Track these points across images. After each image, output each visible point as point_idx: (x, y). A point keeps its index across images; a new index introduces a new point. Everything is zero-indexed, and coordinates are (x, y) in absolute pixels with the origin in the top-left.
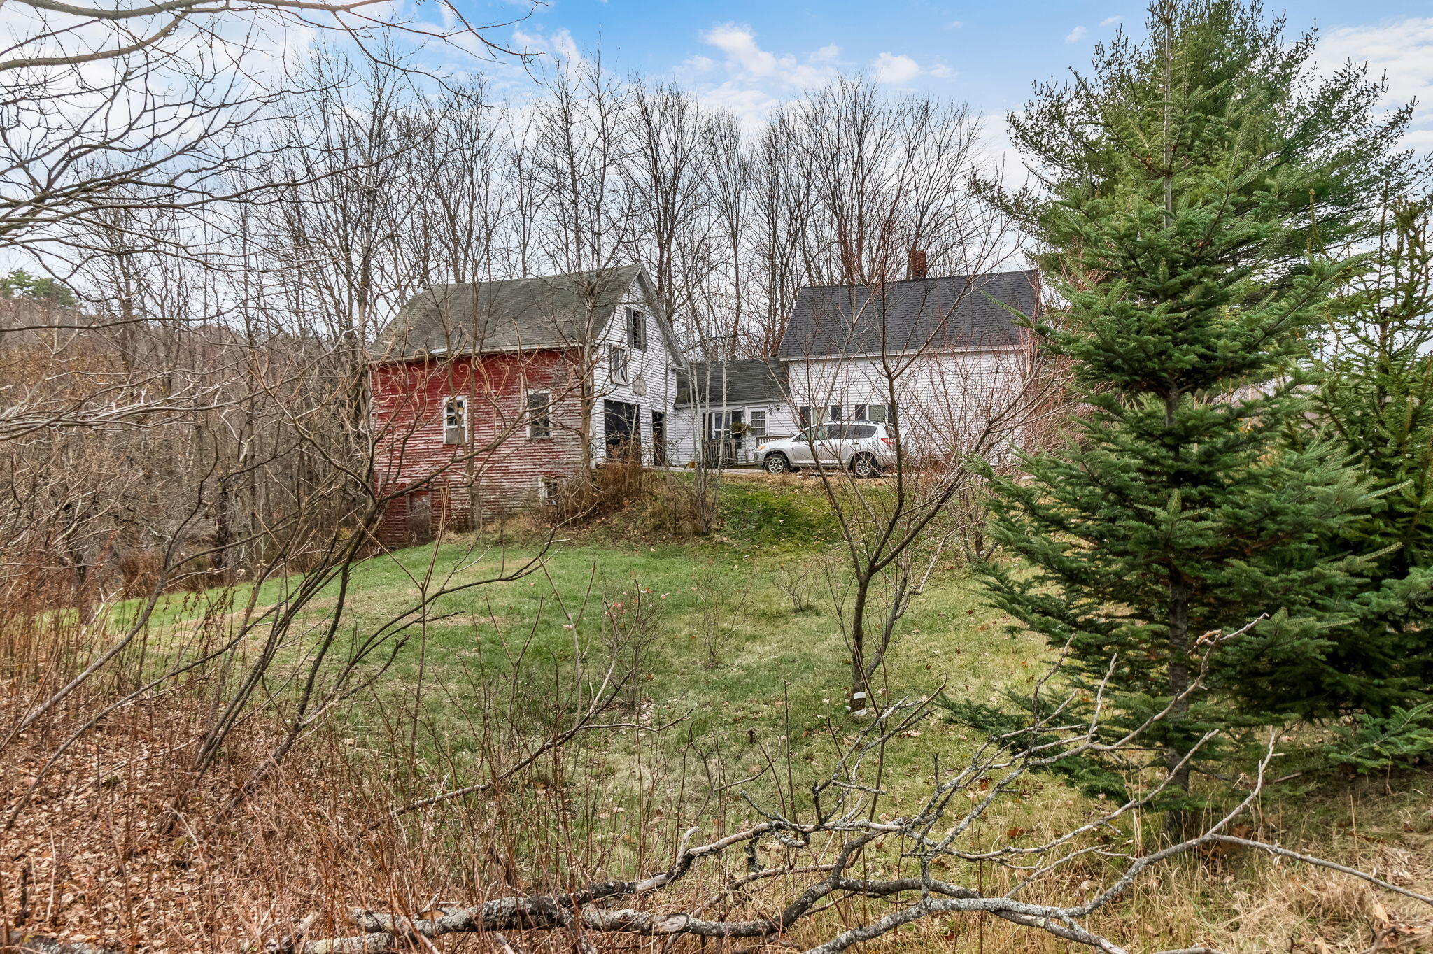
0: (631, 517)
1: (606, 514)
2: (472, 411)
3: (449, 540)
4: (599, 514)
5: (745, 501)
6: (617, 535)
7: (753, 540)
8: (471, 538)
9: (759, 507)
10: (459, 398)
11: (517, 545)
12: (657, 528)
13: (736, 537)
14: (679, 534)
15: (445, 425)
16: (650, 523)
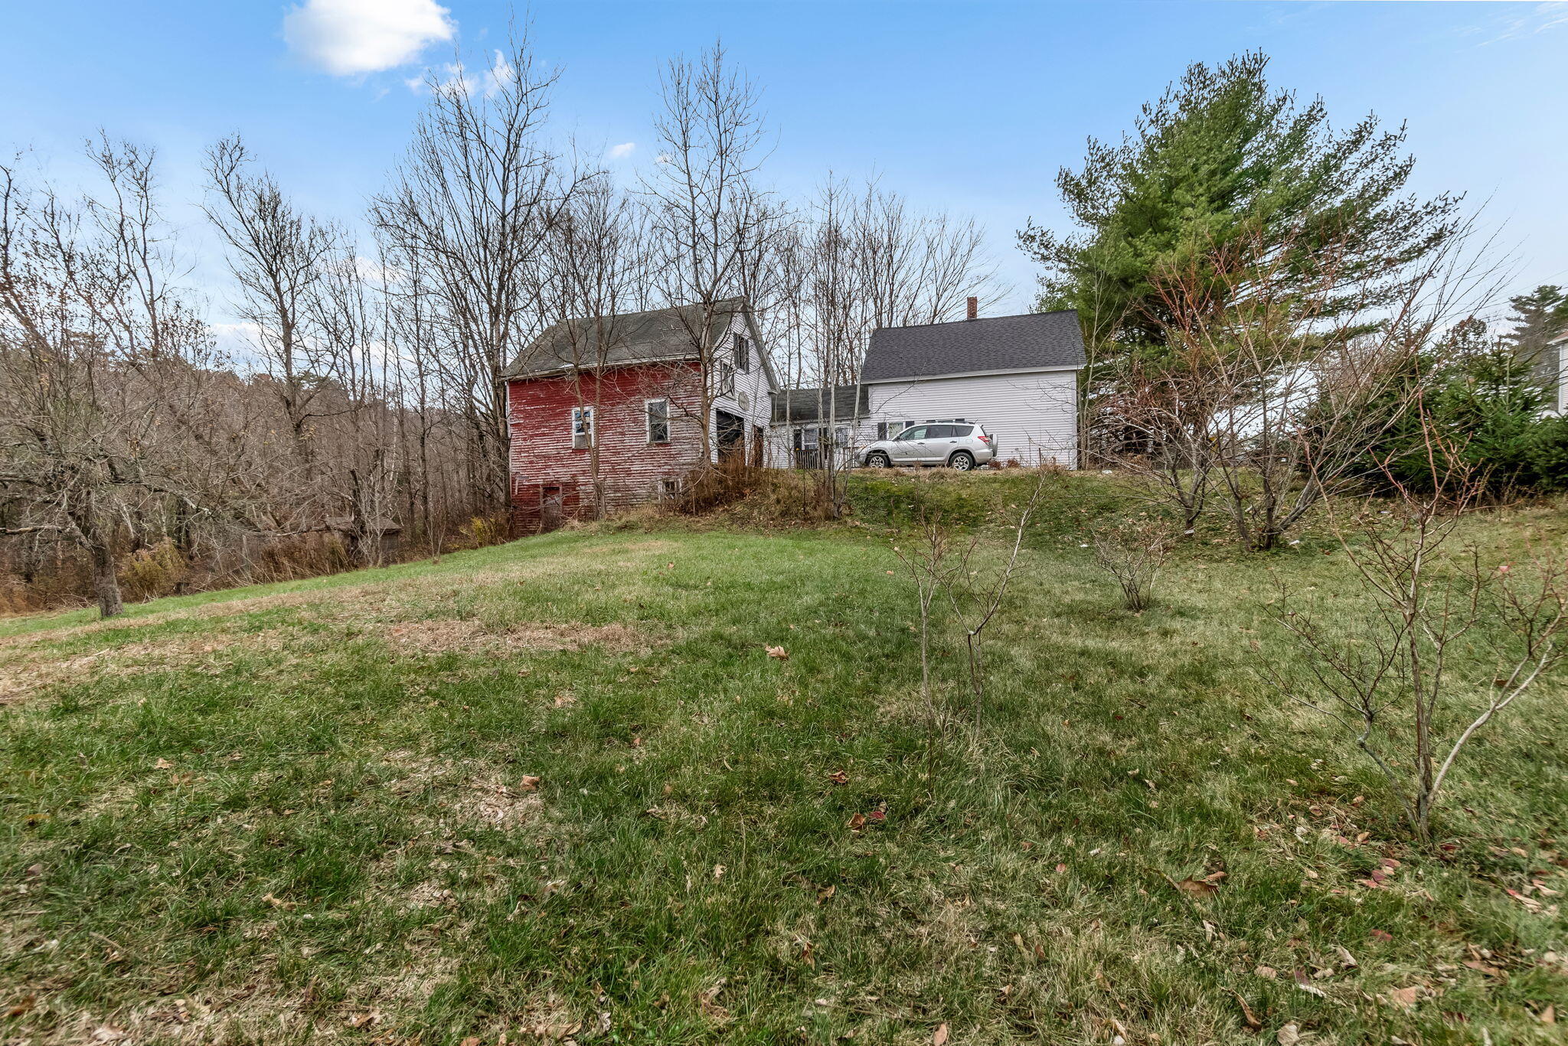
0: (753, 505)
1: (729, 502)
2: (597, 418)
3: (573, 528)
4: (721, 502)
5: (866, 489)
6: (744, 521)
7: (888, 524)
8: (594, 525)
9: (881, 493)
10: (586, 409)
11: (641, 531)
12: (783, 514)
13: (868, 521)
14: (807, 519)
15: (574, 433)
16: (777, 510)
